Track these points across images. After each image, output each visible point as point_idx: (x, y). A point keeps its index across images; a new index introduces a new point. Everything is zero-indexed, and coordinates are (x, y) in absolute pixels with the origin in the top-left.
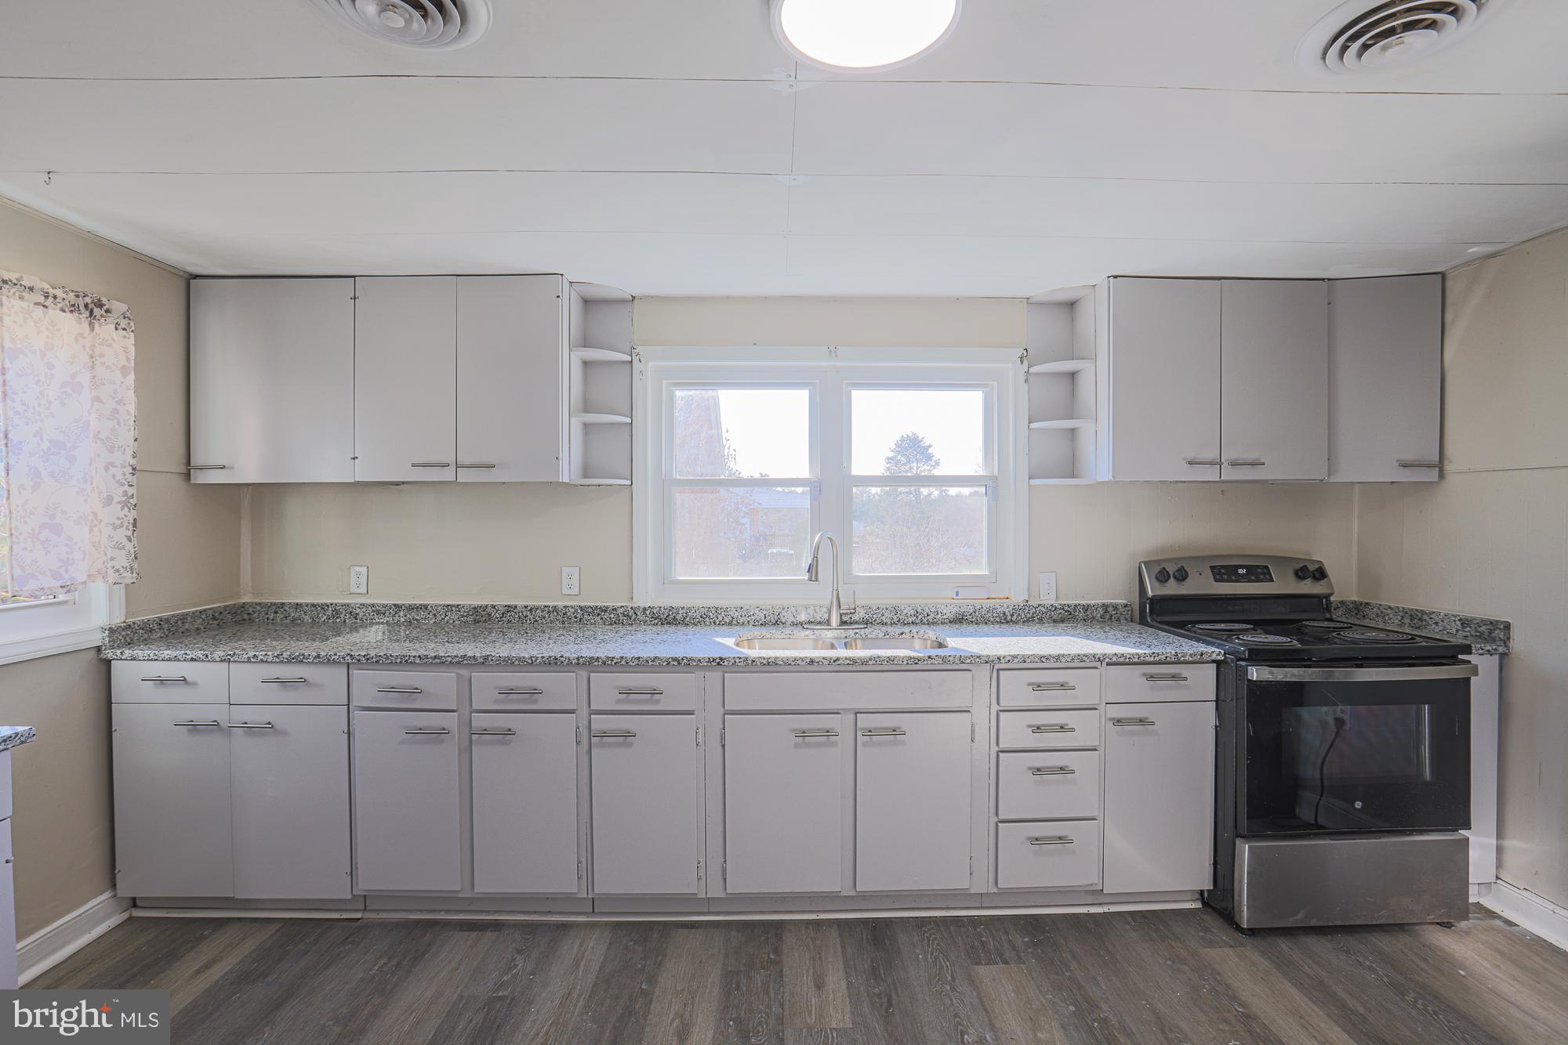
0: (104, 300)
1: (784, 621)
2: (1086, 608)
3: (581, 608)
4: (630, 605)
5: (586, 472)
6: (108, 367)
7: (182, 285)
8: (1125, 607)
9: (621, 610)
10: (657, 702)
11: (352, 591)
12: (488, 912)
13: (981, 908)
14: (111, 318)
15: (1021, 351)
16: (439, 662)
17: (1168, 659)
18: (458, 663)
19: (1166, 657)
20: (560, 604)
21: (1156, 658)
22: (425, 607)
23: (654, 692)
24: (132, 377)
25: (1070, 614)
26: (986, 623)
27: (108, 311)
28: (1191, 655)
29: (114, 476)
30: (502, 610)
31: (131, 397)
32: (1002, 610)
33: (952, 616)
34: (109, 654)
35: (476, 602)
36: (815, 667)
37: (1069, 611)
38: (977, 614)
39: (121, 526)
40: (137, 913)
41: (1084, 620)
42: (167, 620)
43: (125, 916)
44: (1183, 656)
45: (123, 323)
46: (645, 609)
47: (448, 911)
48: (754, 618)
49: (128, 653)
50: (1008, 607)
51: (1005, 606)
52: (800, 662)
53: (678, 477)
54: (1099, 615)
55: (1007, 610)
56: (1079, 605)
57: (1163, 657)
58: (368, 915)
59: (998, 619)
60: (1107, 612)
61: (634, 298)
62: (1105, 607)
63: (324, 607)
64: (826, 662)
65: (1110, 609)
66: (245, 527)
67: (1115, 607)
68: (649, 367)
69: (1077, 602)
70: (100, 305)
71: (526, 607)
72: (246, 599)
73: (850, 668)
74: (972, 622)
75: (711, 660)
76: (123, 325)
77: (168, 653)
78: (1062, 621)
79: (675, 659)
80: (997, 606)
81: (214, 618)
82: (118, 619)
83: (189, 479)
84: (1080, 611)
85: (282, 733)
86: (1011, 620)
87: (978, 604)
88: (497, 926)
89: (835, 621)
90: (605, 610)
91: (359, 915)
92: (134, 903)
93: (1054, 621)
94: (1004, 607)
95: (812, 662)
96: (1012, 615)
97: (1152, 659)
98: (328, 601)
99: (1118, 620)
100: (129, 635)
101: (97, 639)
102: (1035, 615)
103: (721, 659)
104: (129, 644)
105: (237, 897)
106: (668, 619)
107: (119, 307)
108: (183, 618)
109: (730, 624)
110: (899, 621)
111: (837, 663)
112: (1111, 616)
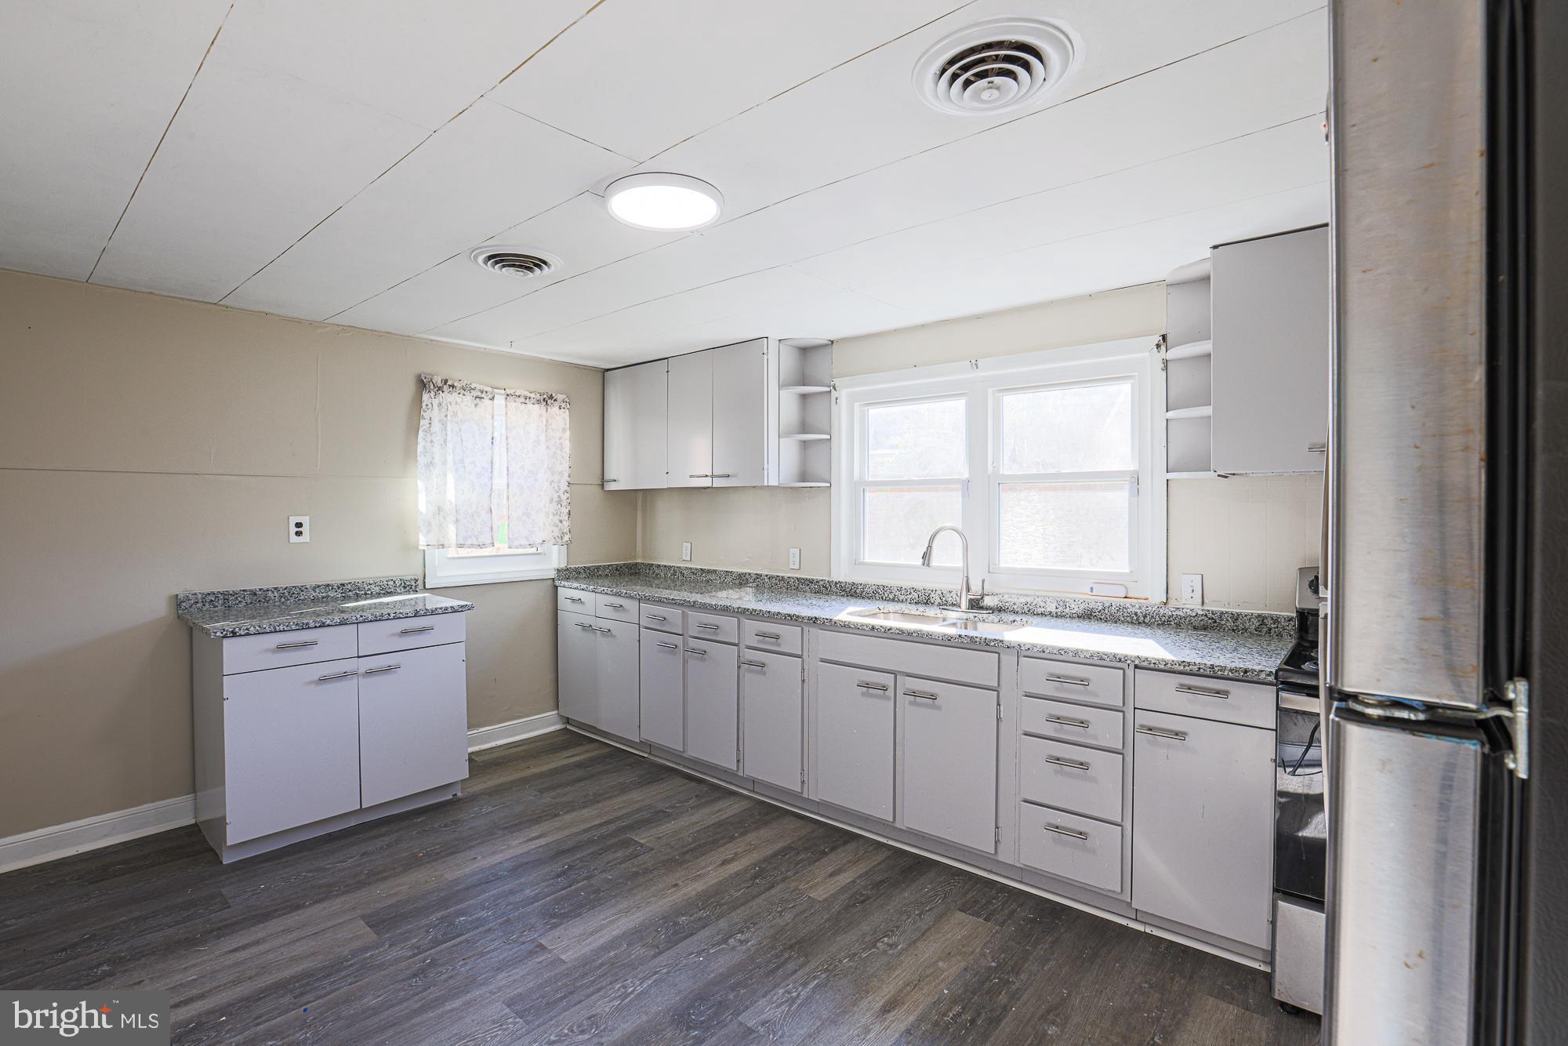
0: (554, 395)
1: (932, 602)
2: (1236, 617)
3: (797, 578)
4: (827, 579)
5: (803, 477)
6: (553, 430)
7: (600, 375)
8: (1289, 620)
9: (822, 583)
10: (779, 645)
11: (684, 559)
12: (701, 773)
13: (1021, 882)
14: (556, 403)
15: (1158, 339)
16: (673, 603)
17: (1202, 670)
18: (682, 604)
19: (1199, 669)
20: (786, 575)
21: (1187, 668)
22: (715, 571)
23: (777, 637)
24: (568, 433)
25: (1216, 622)
26: (1116, 622)
27: (555, 400)
28: (1231, 670)
29: (554, 488)
30: (754, 577)
31: (567, 444)
32: (1133, 610)
33: (1080, 612)
34: (557, 583)
35: (741, 571)
36: (874, 633)
37: (1213, 619)
38: (1106, 612)
39: (557, 514)
40: (569, 727)
41: (1233, 630)
42: (589, 568)
43: (563, 726)
44: (1221, 670)
45: (563, 405)
46: (836, 583)
47: (684, 766)
48: (910, 597)
49: (566, 584)
50: (1140, 608)
51: (1137, 606)
52: (865, 627)
53: (870, 479)
54: (1253, 627)
55: (1139, 611)
56: (1226, 612)
57: (1195, 668)
58: (651, 757)
59: (1128, 619)
60: (1263, 623)
61: (832, 342)
62: (1262, 619)
63: (670, 567)
64: (883, 630)
65: (1269, 622)
66: (639, 514)
67: (1276, 620)
68: (843, 394)
69: (1224, 610)
70: (551, 397)
71: (767, 576)
72: (639, 561)
73: (899, 637)
74: (1101, 619)
75: (810, 619)
76: (563, 406)
77: (575, 585)
78: (1205, 628)
79: (789, 615)
80: (1128, 605)
81: (617, 570)
82: (563, 565)
83: (603, 488)
84: (1228, 620)
85: (613, 636)
86: (1144, 622)
87: (1107, 601)
88: (700, 781)
89: (964, 604)
90: (811, 581)
91: (646, 756)
92: (568, 721)
93: (1195, 628)
94: (1132, 606)
95: (873, 628)
96: (1145, 617)
97: (1182, 668)
98: (672, 565)
99: (1280, 635)
100: (567, 574)
101: (553, 574)
102: (1171, 619)
103: (816, 618)
104: (567, 579)
105: (598, 727)
106: (852, 592)
107: (560, 397)
108: (598, 568)
109: (893, 600)
110: (1029, 611)
111: (890, 631)
112: (1270, 629)
